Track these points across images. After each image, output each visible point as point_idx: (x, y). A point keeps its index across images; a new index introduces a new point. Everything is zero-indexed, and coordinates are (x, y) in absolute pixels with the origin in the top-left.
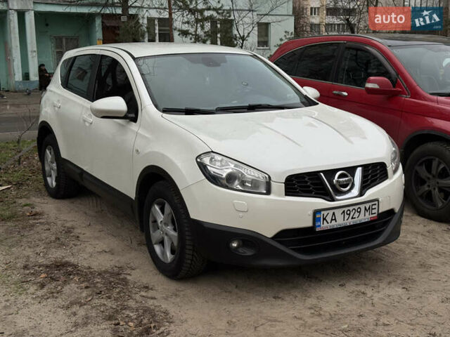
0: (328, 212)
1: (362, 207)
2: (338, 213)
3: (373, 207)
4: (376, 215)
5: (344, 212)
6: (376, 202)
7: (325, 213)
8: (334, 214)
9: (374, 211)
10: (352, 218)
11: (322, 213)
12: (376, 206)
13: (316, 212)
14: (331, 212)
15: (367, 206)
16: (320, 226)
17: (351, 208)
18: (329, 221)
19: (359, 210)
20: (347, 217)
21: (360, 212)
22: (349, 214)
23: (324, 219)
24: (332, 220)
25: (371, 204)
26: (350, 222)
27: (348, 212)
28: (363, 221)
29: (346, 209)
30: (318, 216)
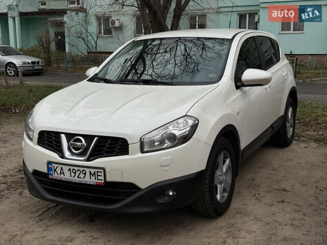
0: (57, 165)
1: (87, 170)
3: (99, 174)
4: (103, 182)
5: (70, 169)
6: (102, 171)
7: (56, 166)
8: (62, 168)
9: (99, 178)
10: (78, 177)
11: (53, 165)
12: (102, 174)
13: (49, 163)
15: (93, 171)
16: (52, 175)
17: (76, 169)
18: (59, 174)
19: (84, 172)
20: (73, 175)
21: (85, 174)
22: (75, 173)
23: (55, 170)
24: (61, 173)
25: (96, 170)
26: (76, 179)
27: (74, 171)
28: (88, 183)
29: (72, 168)
30: (50, 166)
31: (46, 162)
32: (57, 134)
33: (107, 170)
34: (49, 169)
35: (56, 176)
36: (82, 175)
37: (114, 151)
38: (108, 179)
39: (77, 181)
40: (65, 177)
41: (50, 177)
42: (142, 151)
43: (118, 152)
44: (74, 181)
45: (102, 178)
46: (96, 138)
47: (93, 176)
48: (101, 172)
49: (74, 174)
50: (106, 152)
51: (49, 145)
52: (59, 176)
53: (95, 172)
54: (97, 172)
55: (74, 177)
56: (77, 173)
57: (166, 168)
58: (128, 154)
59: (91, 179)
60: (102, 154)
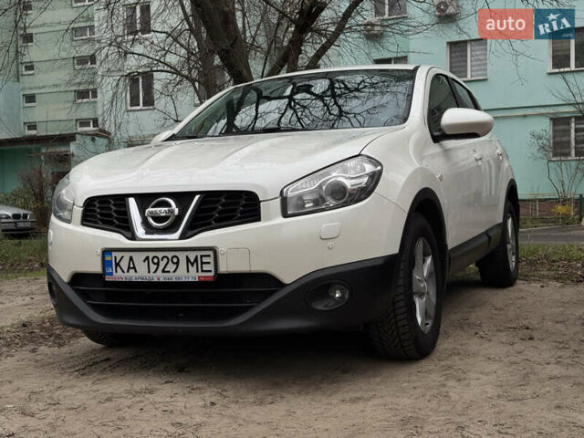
1: (182, 256)
2: (139, 258)
3: (205, 260)
4: (212, 274)
5: (147, 258)
6: (211, 253)
7: (119, 255)
8: (131, 259)
9: (206, 267)
10: (163, 271)
11: (114, 254)
12: (211, 260)
13: (106, 252)
14: (127, 255)
15: (192, 256)
16: (111, 274)
17: (160, 255)
18: (125, 270)
19: (175, 260)
20: (153, 267)
21: (177, 263)
22: (158, 264)
23: (117, 265)
24: (129, 268)
26: (159, 276)
27: (156, 261)
29: (151, 255)
30: (108, 258)
31: (100, 252)
32: (121, 200)
33: (221, 250)
34: (105, 264)
35: (119, 275)
36: (171, 267)
37: (234, 216)
38: (223, 269)
39: (161, 280)
40: (137, 275)
41: (108, 278)
42: (285, 215)
43: (240, 218)
44: (156, 280)
45: (211, 267)
46: (197, 197)
47: (192, 266)
48: (209, 256)
49: (156, 266)
50: (218, 220)
51: (105, 222)
52: (126, 274)
53: (197, 257)
54: (202, 256)
55: (155, 272)
56: (162, 264)
57: (330, 243)
58: (259, 220)
59: (188, 271)
60: (210, 224)
